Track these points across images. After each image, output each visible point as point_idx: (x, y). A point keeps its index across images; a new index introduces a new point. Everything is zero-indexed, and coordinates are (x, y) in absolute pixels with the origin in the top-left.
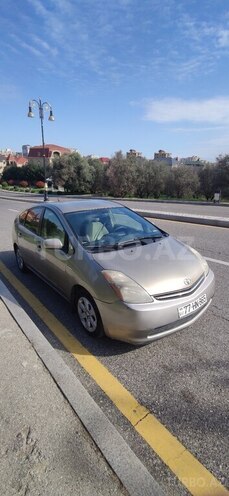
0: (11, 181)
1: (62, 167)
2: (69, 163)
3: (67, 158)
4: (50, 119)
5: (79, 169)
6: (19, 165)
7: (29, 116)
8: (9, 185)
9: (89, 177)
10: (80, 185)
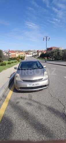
0: (42, 57)
1: (53, 53)
2: (56, 51)
3: (55, 50)
4: (49, 40)
5: (58, 53)
6: (44, 53)
7: (43, 40)
8: (41, 58)
9: (61, 55)
10: (58, 57)
